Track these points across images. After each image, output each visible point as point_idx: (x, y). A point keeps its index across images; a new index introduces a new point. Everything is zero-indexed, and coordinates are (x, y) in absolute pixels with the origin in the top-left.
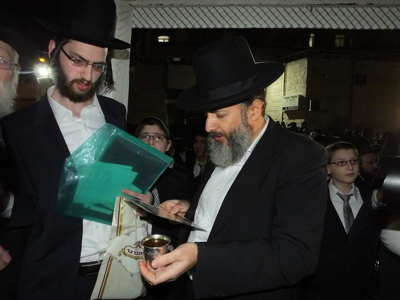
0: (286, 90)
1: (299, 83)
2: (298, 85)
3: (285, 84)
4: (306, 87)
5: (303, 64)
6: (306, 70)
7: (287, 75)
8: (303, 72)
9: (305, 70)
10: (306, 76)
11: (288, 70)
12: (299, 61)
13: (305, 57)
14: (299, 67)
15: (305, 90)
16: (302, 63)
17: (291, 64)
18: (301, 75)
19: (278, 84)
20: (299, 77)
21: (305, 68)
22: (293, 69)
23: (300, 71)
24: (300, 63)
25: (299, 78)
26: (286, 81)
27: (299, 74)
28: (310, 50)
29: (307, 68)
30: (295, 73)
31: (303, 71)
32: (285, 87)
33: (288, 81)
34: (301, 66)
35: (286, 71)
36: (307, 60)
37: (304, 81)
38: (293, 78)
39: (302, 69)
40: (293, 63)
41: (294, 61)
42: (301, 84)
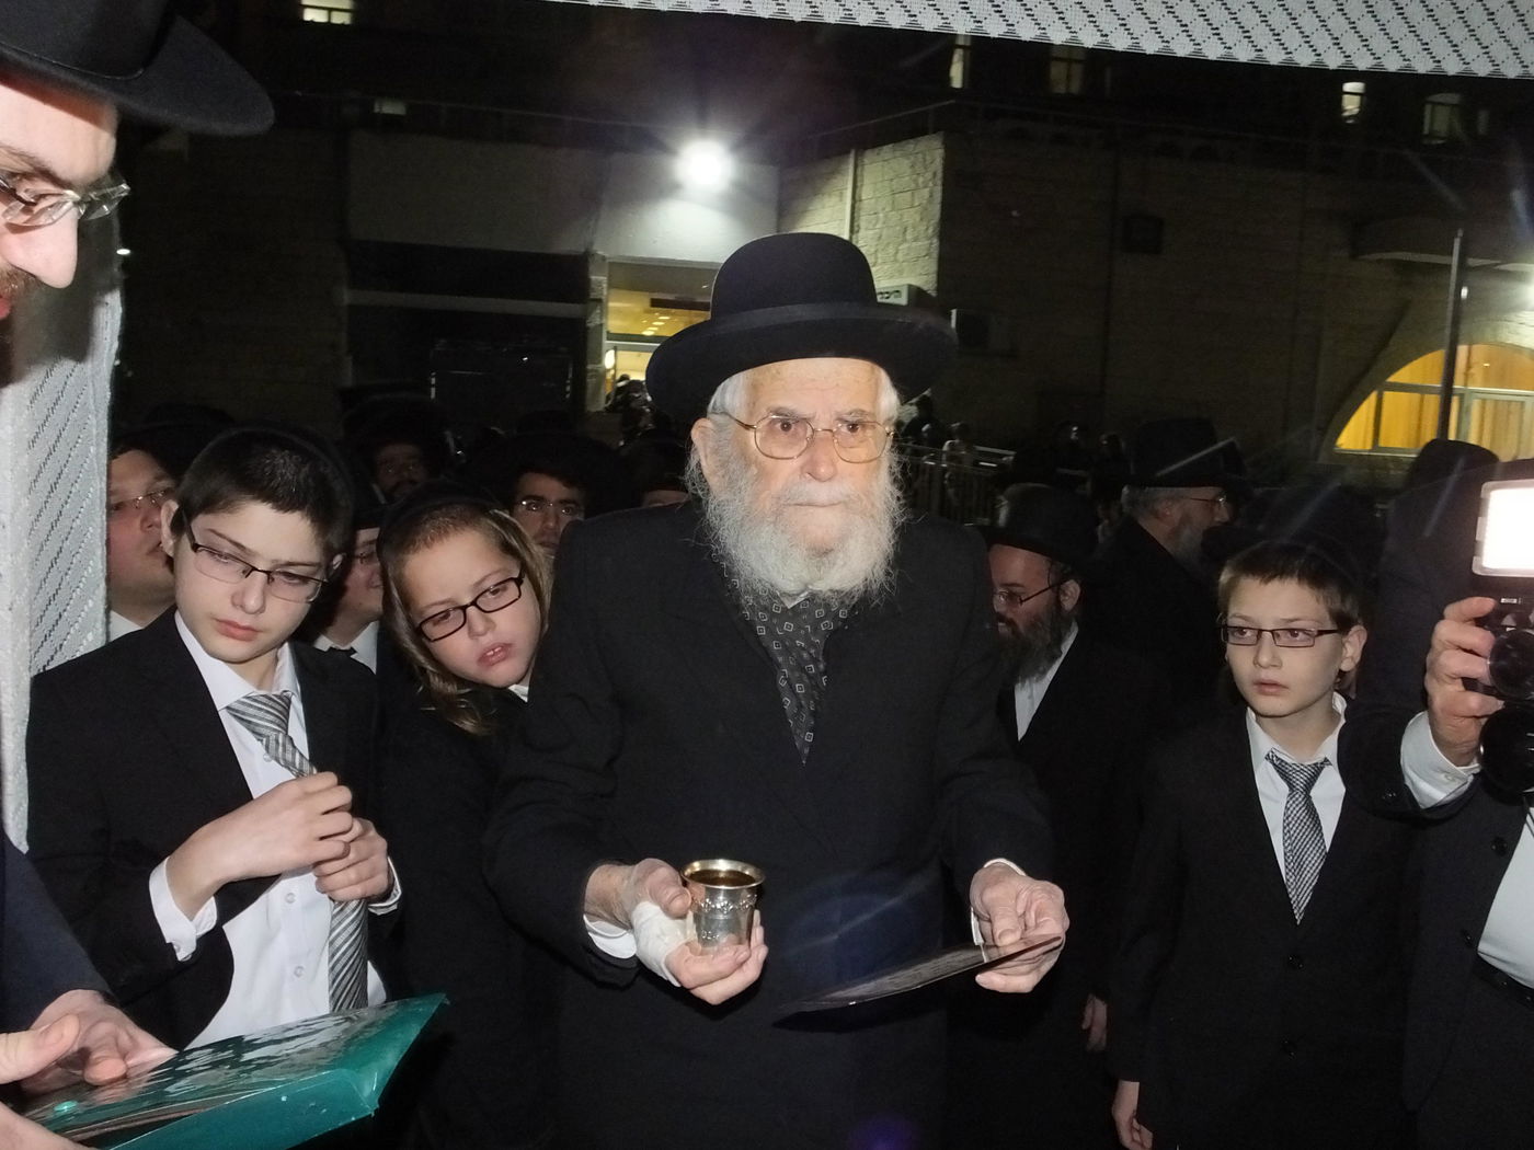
1: (909, 237)
2: (905, 245)
4: (935, 255)
5: (928, 158)
6: (939, 182)
7: (861, 199)
8: (926, 192)
9: (935, 185)
10: (936, 210)
11: (866, 181)
12: (910, 146)
13: (936, 131)
14: (909, 171)
15: (932, 266)
16: (920, 156)
17: (878, 154)
18: (916, 203)
20: (911, 211)
21: (935, 175)
22: (886, 178)
23: (913, 186)
24: (916, 155)
25: (911, 217)
26: (856, 229)
27: (910, 199)
28: (952, 101)
29: (940, 175)
30: (893, 193)
31: (925, 187)
33: (867, 229)
34: (919, 168)
35: (859, 184)
36: (943, 143)
37: (930, 231)
38: (886, 216)
39: (921, 180)
40: (886, 151)
41: (892, 146)
42: (916, 239)
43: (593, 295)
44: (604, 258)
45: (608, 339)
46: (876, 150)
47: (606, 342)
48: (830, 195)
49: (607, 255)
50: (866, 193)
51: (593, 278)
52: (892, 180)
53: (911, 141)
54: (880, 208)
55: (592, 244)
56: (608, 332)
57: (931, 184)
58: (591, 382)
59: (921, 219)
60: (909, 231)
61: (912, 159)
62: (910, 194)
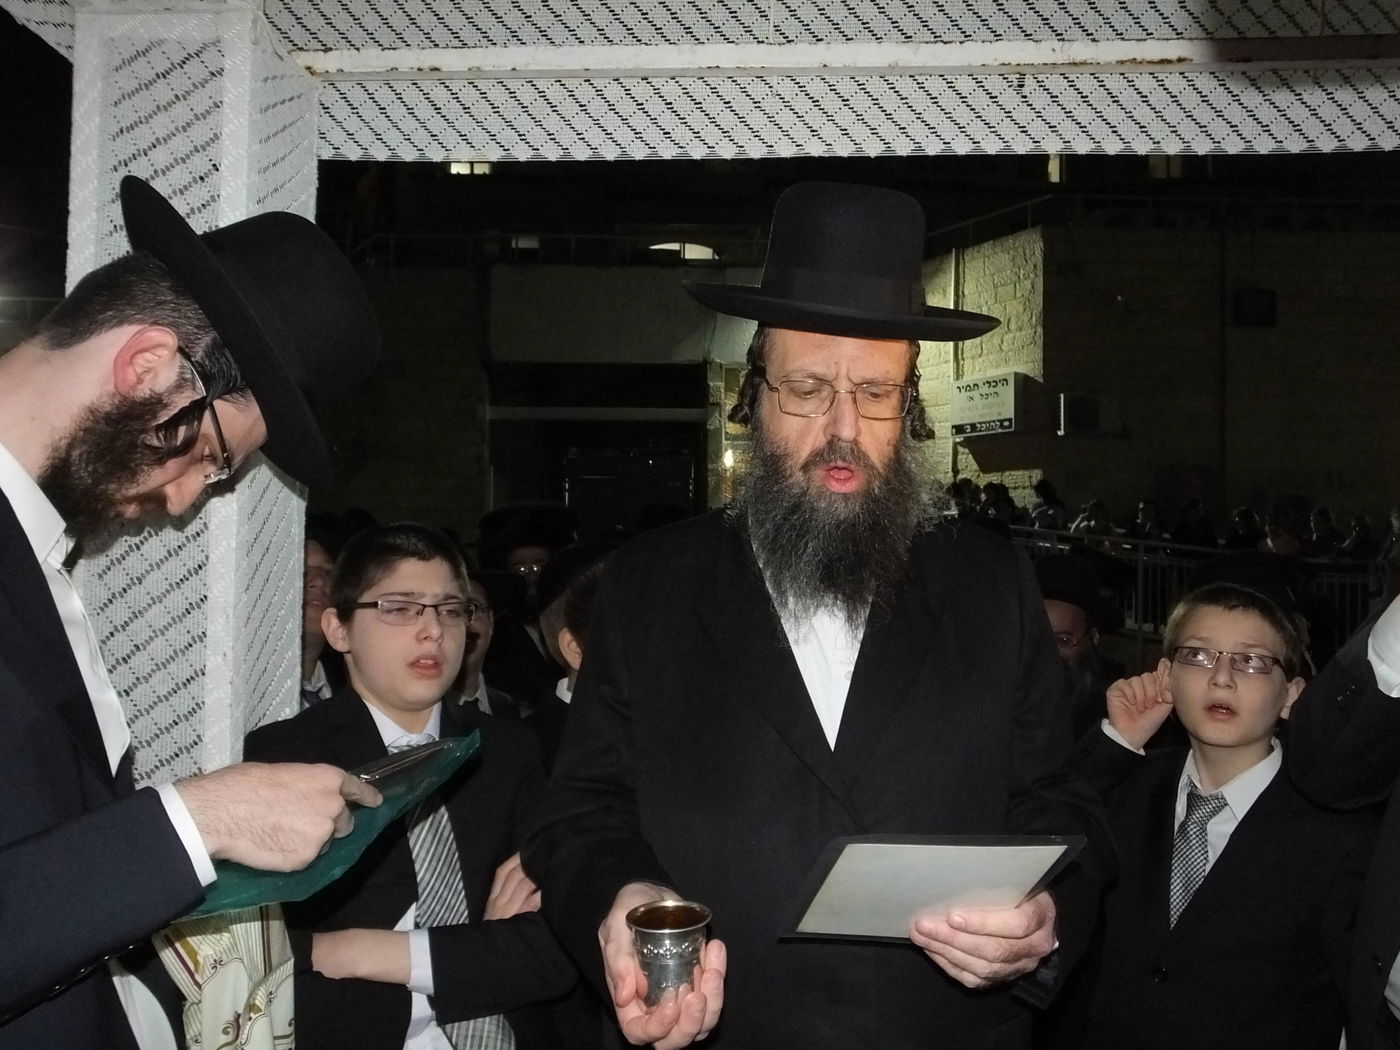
0: (965, 356)
1: (1013, 326)
2: (1011, 335)
4: (1040, 342)
5: (1027, 252)
6: (1040, 274)
7: (963, 294)
8: (1028, 283)
9: (1036, 276)
10: (1039, 299)
11: (968, 277)
12: (1010, 241)
13: (1033, 225)
14: (1009, 265)
15: (1038, 353)
16: (1020, 250)
17: (978, 252)
18: (1018, 295)
20: (1015, 302)
21: (1035, 266)
22: (987, 272)
23: (1014, 278)
24: (1016, 249)
25: (1014, 307)
27: (1013, 292)
28: (1049, 196)
29: (1040, 266)
30: (995, 287)
31: (1026, 279)
34: (1020, 261)
35: (962, 280)
36: (1042, 237)
37: (1034, 319)
39: (1022, 272)
40: (987, 247)
41: (992, 242)
42: (1021, 329)
43: (711, 400)
44: (721, 366)
45: (727, 439)
46: (976, 248)
47: (724, 442)
48: (933, 293)
49: (723, 362)
50: (969, 288)
51: (711, 384)
52: (993, 275)
53: (1011, 237)
54: (982, 301)
55: (709, 352)
56: (727, 433)
57: (1032, 276)
58: (712, 480)
59: (1025, 310)
60: (1013, 321)
61: (1011, 252)
62: (1012, 286)
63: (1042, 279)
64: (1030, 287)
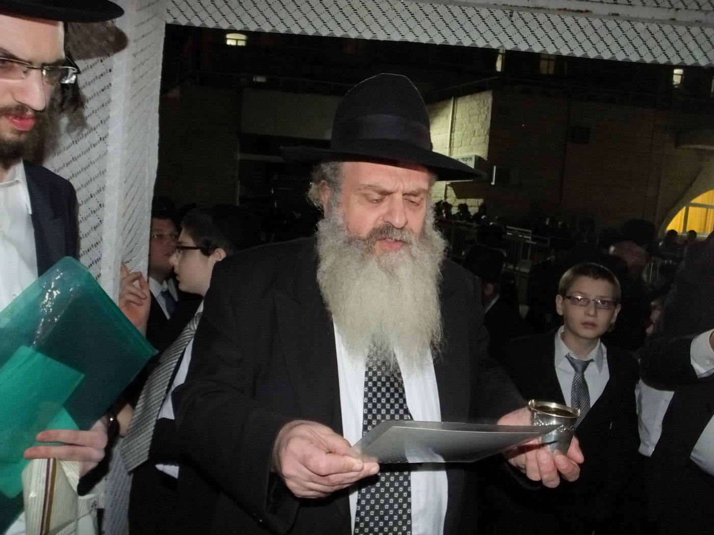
0: (454, 146)
1: (476, 134)
2: (475, 138)
3: (452, 134)
4: (487, 142)
5: (486, 102)
6: (490, 112)
7: (456, 118)
8: (484, 116)
9: (488, 113)
10: (488, 123)
11: (458, 111)
12: (478, 96)
13: (489, 89)
14: (477, 107)
15: (486, 147)
16: (482, 100)
18: (480, 120)
19: (439, 135)
20: (477, 124)
21: (488, 108)
22: (467, 109)
23: (478, 113)
24: (480, 100)
25: (477, 126)
26: (453, 131)
27: (477, 119)
28: (497, 77)
29: (490, 108)
30: (470, 116)
31: (484, 113)
32: (452, 141)
33: (458, 131)
34: (481, 105)
35: (455, 112)
36: (492, 95)
37: (486, 132)
38: (466, 126)
39: (482, 110)
40: (467, 98)
41: (469, 96)
42: (479, 136)
46: (463, 98)
48: (442, 117)
50: (458, 116)
52: (469, 110)
53: (478, 94)
54: (464, 122)
57: (486, 112)
59: (482, 127)
60: (476, 132)
61: (478, 101)
62: (477, 116)
63: (490, 114)
64: (485, 117)
